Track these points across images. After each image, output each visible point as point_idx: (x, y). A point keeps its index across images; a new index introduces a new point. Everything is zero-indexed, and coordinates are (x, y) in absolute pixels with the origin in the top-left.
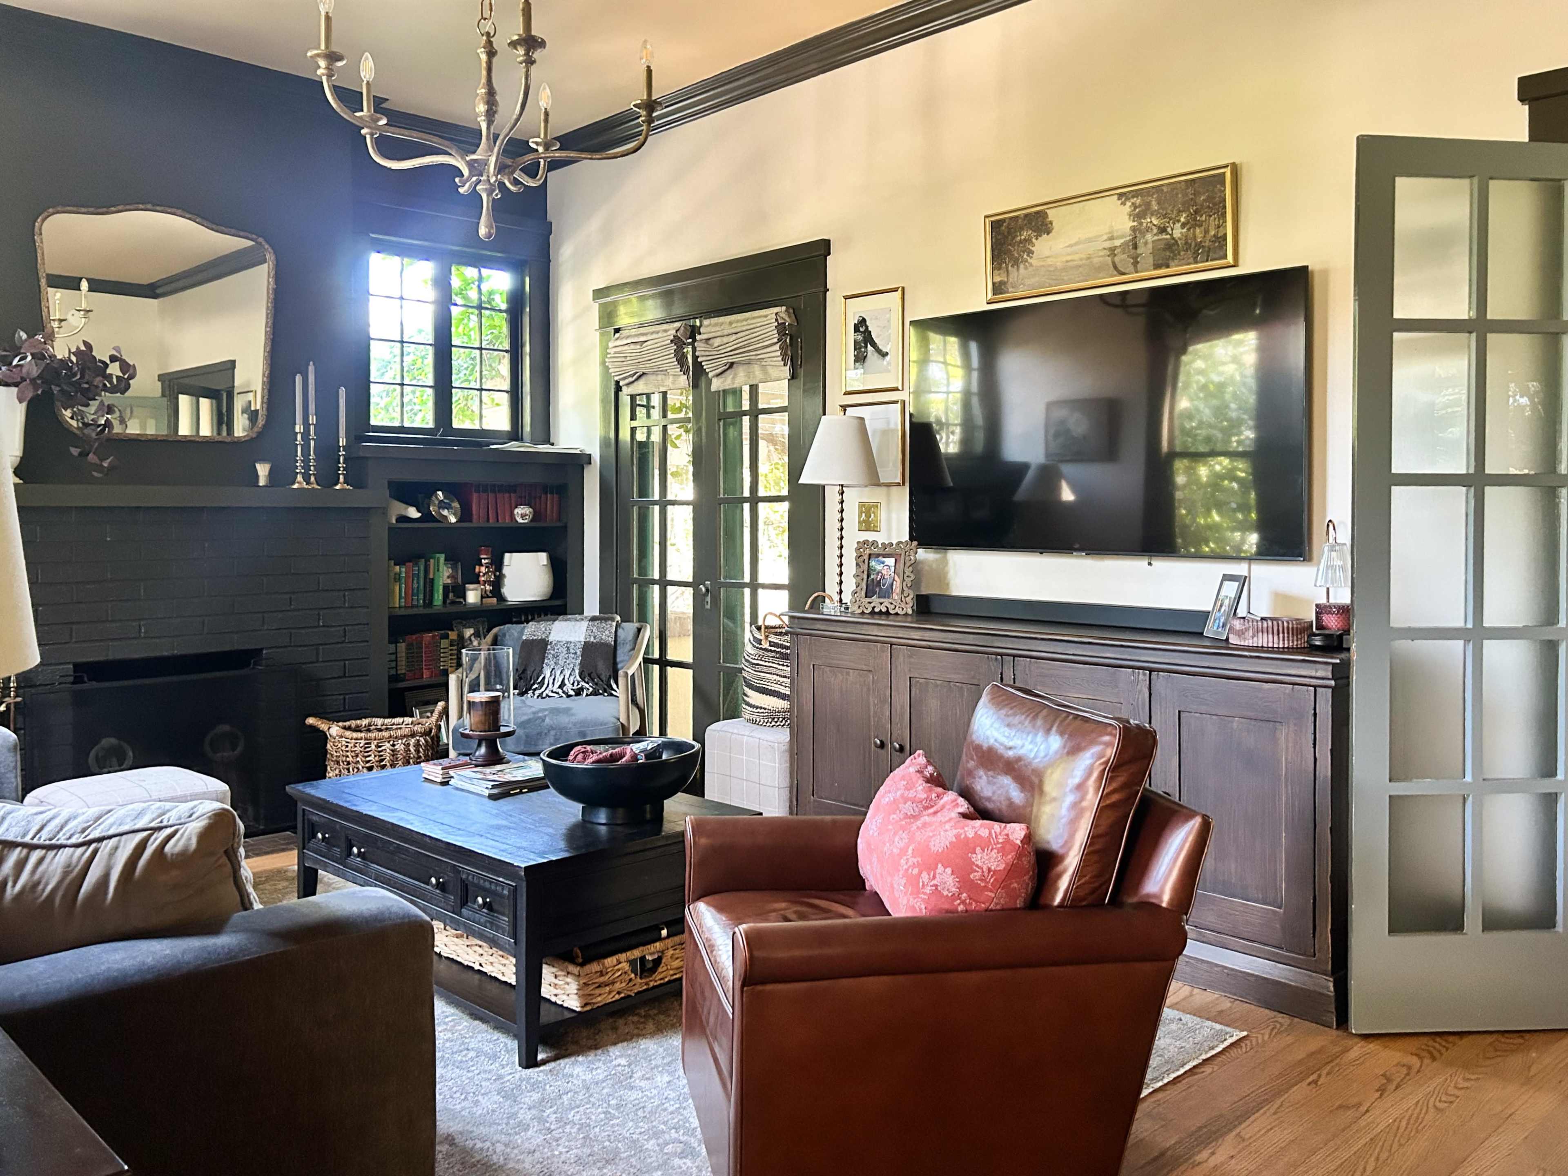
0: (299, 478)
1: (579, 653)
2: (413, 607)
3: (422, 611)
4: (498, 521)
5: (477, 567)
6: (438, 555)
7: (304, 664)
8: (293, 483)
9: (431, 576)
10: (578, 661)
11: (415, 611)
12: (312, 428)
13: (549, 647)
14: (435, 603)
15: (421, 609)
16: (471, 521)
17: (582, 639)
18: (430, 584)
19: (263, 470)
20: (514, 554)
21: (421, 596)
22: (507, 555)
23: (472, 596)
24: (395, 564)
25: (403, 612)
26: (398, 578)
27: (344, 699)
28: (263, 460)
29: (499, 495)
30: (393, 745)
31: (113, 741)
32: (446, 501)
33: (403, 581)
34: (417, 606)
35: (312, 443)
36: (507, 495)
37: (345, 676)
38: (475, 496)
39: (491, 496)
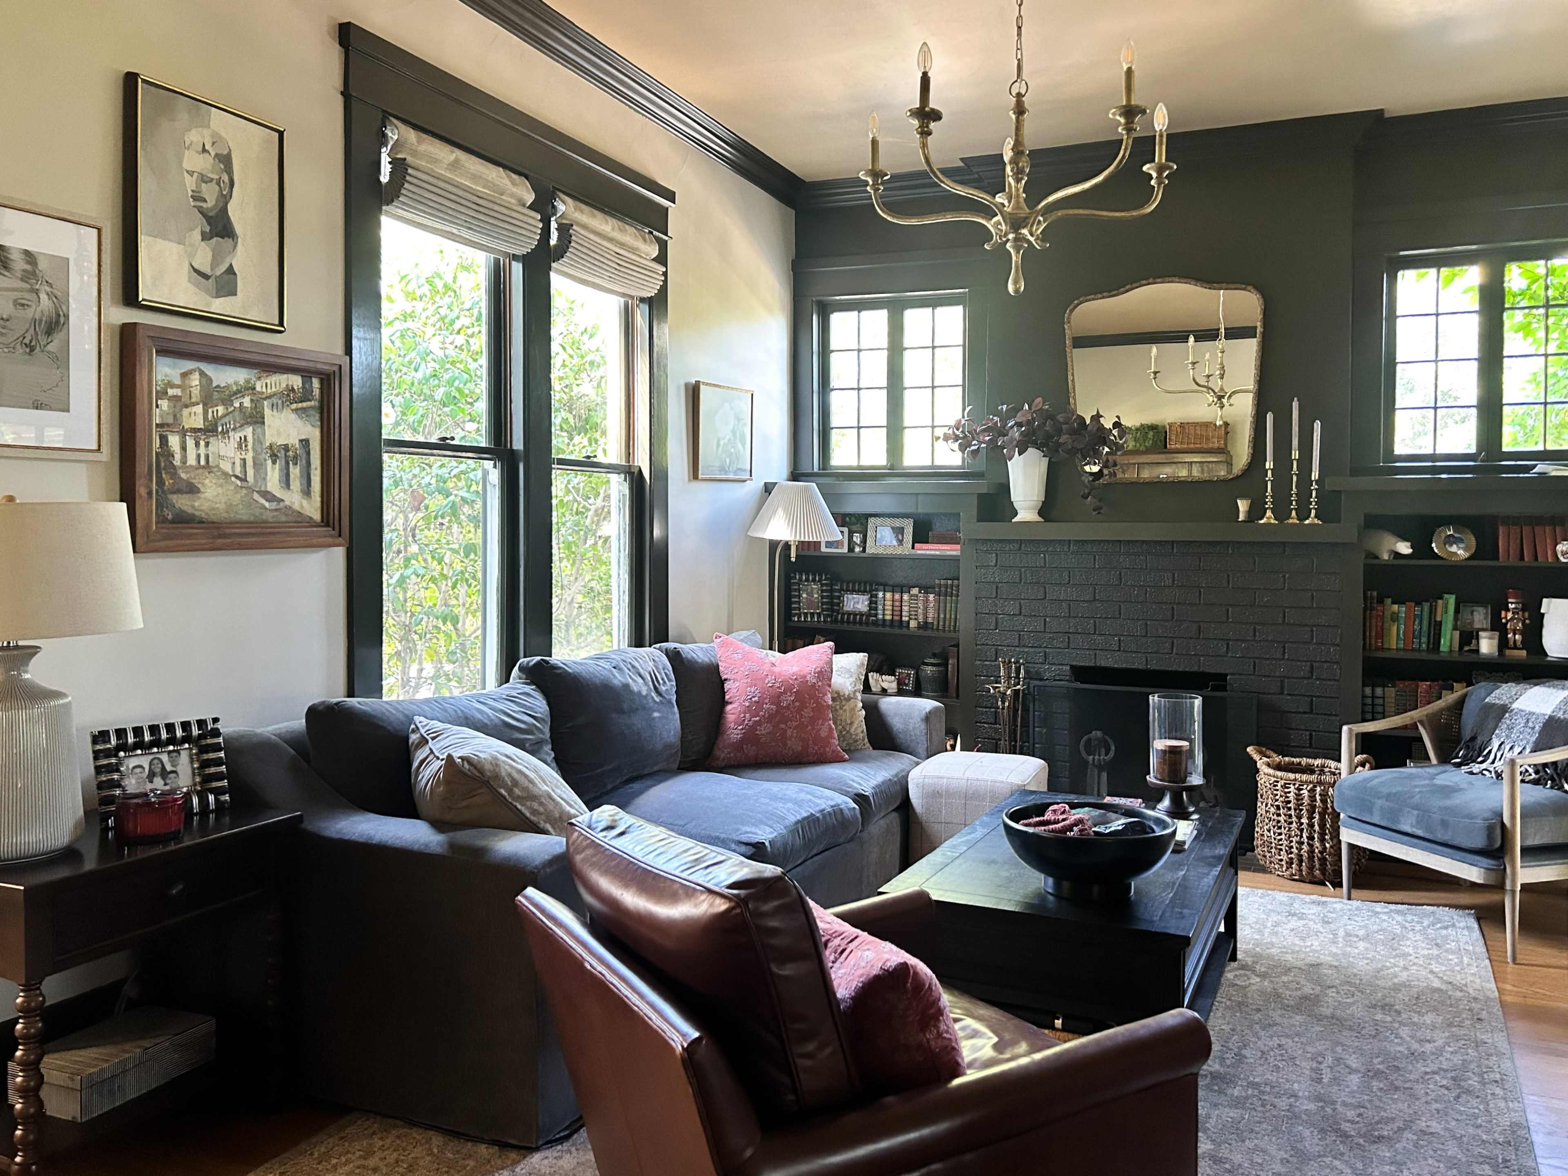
0: (1269, 513)
1: (1537, 728)
2: (1413, 650)
3: (1424, 656)
4: (1536, 559)
5: (1503, 614)
6: (1446, 596)
7: (1263, 693)
8: (1261, 519)
9: (1438, 619)
10: (1534, 739)
11: (1417, 656)
12: (1295, 463)
13: (1507, 715)
14: (1442, 649)
15: (1424, 654)
16: (1497, 558)
17: (1549, 712)
18: (1436, 628)
19: (1243, 506)
20: (1554, 600)
21: (1424, 640)
22: (1545, 601)
23: (1487, 645)
24: (1394, 603)
25: (1401, 655)
26: (1395, 618)
27: (1311, 735)
28: (1242, 497)
29: (1538, 530)
30: (1299, 790)
31: (1099, 734)
32: (1456, 535)
33: (1402, 621)
34: (1419, 650)
35: (1295, 478)
36: (1548, 529)
37: (1311, 712)
38: (1501, 530)
39: (1526, 530)
